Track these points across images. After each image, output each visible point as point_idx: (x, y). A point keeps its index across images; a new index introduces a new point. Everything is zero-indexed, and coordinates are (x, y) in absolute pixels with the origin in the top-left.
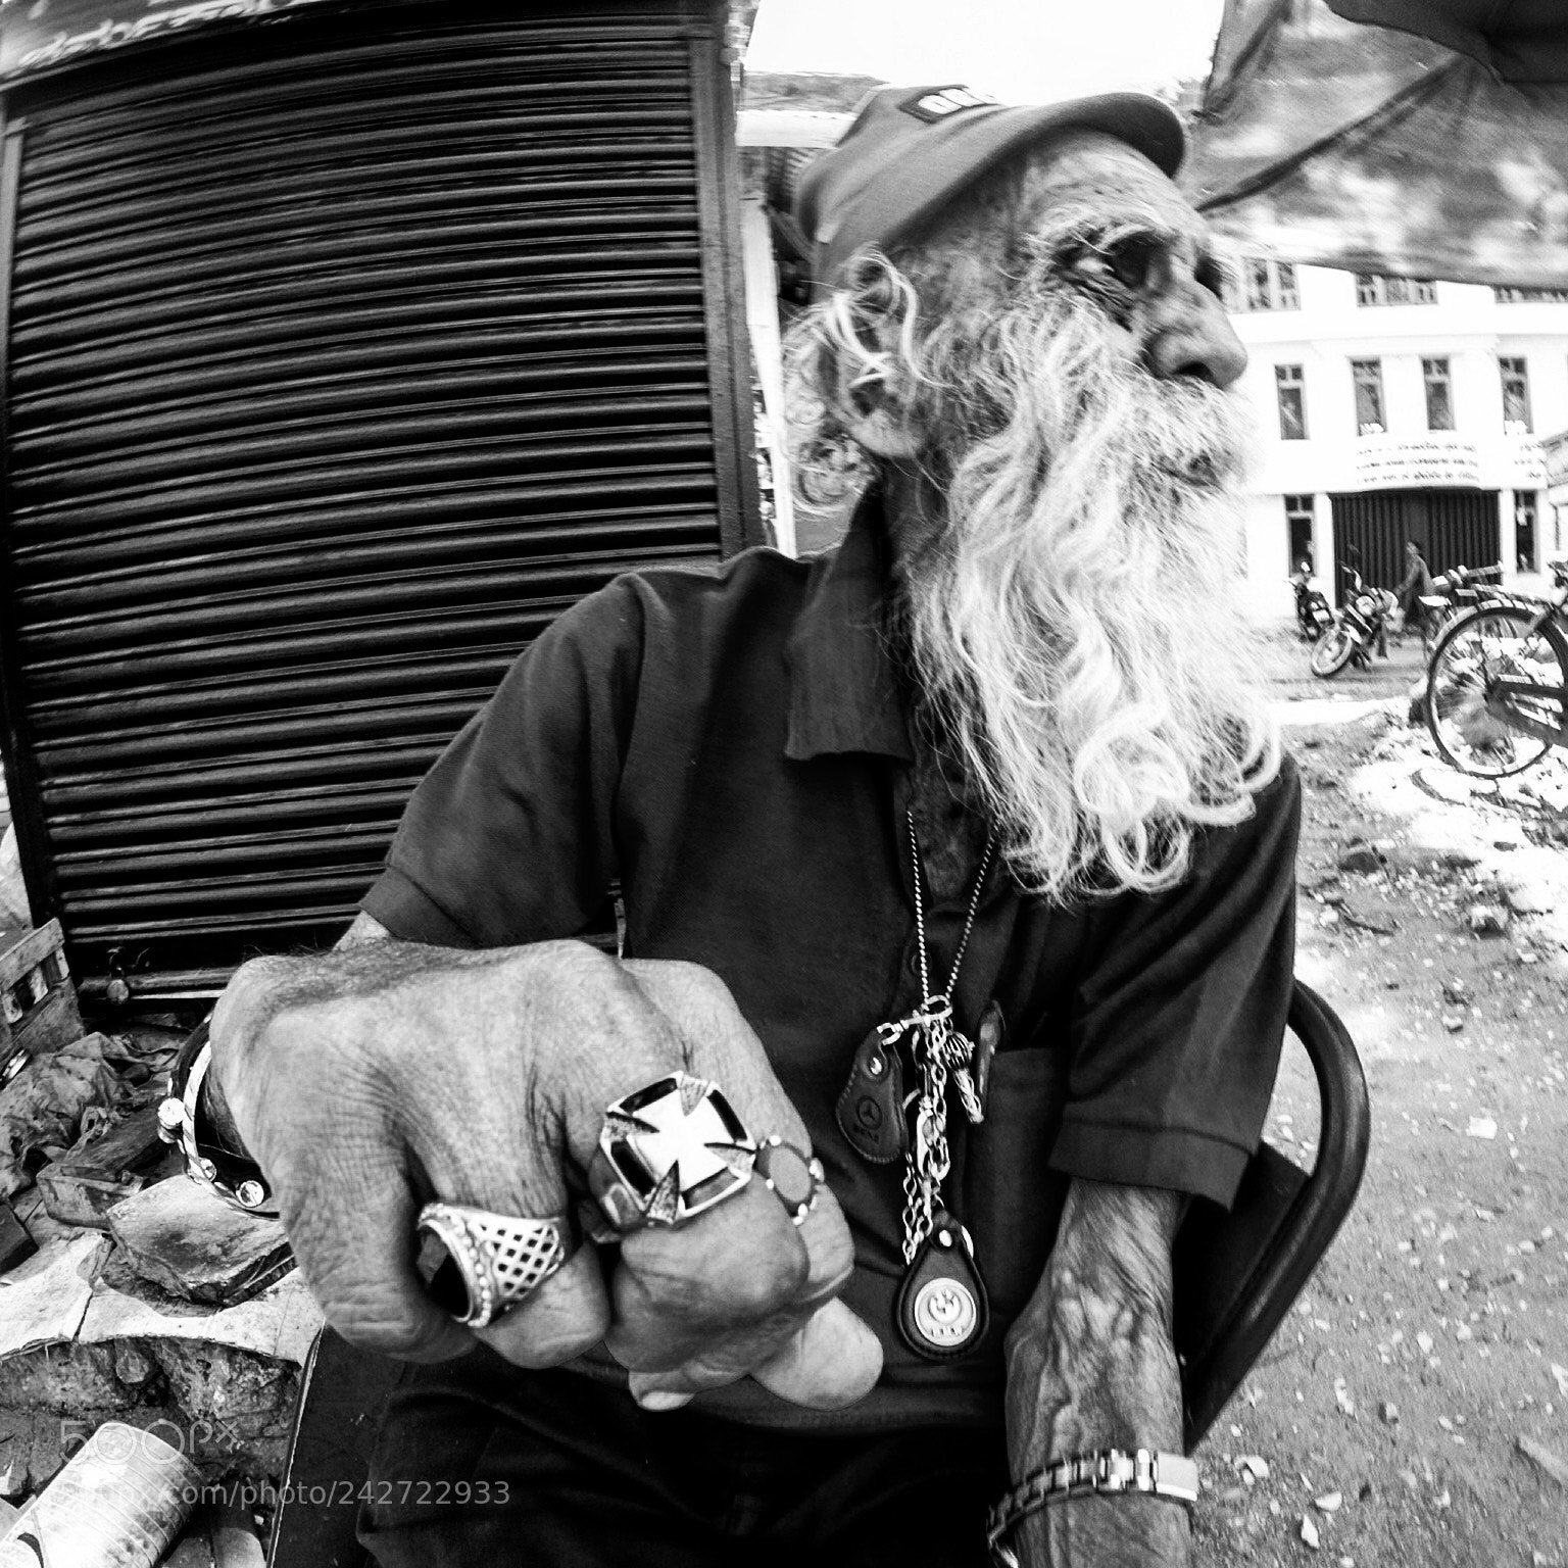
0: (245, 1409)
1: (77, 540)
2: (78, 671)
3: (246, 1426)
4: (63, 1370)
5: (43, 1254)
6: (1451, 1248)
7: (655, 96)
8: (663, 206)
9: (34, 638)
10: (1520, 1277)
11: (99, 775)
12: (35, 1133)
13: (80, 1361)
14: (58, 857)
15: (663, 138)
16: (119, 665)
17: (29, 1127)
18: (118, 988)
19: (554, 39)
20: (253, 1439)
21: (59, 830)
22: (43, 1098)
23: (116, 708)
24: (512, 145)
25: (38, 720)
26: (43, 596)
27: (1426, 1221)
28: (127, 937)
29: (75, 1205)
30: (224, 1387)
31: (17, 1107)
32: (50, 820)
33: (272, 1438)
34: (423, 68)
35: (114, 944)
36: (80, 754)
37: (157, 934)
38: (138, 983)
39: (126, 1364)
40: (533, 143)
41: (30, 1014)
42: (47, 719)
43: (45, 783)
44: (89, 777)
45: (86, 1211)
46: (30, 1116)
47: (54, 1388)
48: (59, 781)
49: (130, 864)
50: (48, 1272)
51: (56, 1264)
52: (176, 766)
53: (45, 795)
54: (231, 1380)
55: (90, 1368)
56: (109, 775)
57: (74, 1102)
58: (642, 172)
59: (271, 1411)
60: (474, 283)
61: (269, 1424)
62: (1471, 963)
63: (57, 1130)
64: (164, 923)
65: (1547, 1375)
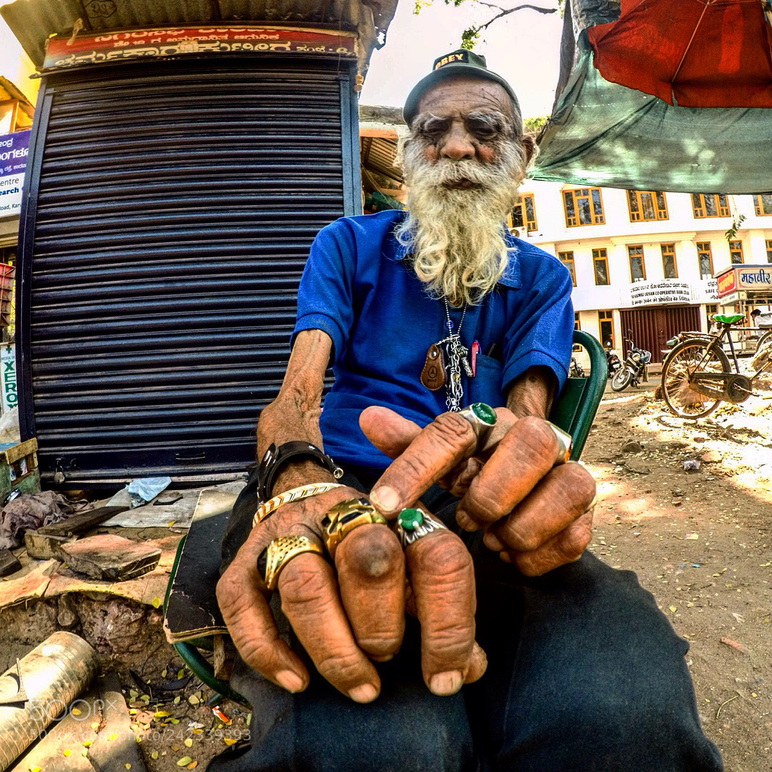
0: (122, 634)
1: (63, 270)
2: (57, 328)
3: (121, 644)
4: (31, 619)
5: (24, 570)
6: (681, 577)
7: (326, 103)
8: (327, 148)
9: (37, 312)
10: (714, 585)
11: (62, 376)
12: (22, 522)
13: (40, 614)
14: (36, 414)
15: (328, 120)
16: (76, 327)
17: (20, 519)
18: (60, 477)
19: (284, 77)
20: (123, 653)
21: (39, 400)
22: (27, 508)
23: (72, 346)
24: (265, 119)
25: (35, 349)
26: (44, 294)
27: (669, 569)
28: (66, 453)
29: (43, 548)
30: (114, 620)
31: (15, 510)
32: (35, 396)
33: (133, 653)
34: (229, 85)
35: (59, 456)
36: (54, 365)
37: (81, 452)
38: (69, 474)
39: (63, 615)
40: (273, 119)
41: (19, 479)
42: (39, 349)
43: (35, 378)
44: (56, 376)
45: (48, 551)
46: (21, 514)
47: (24, 630)
48: (42, 378)
49: (72, 418)
50: (27, 576)
51: (31, 573)
52: (98, 373)
53: (35, 384)
54: (118, 617)
55: (45, 617)
56: (66, 376)
57: (41, 512)
58: (319, 133)
59: (135, 636)
60: (247, 174)
61: (132, 644)
62: (685, 482)
63: (33, 523)
64: (85, 447)
65: (730, 616)
